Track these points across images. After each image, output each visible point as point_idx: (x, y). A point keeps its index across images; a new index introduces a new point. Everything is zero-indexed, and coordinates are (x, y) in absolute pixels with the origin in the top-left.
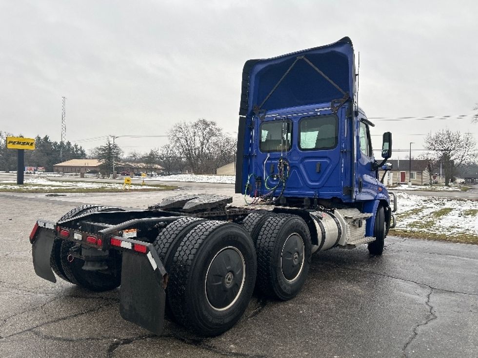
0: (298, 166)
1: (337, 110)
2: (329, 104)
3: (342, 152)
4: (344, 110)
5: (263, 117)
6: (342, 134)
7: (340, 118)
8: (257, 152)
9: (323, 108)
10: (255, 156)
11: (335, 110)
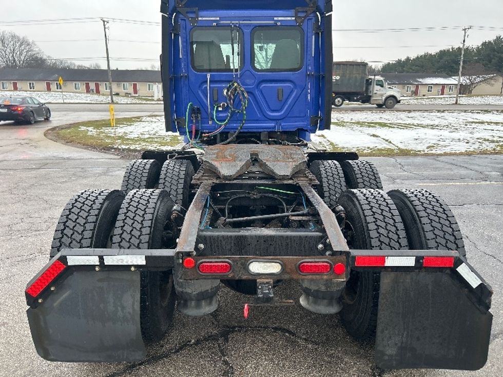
0: (253, 92)
1: (303, 22)
2: (292, 12)
3: (309, 75)
4: (310, 22)
5: (195, 20)
6: (309, 53)
7: (306, 32)
8: (188, 70)
9: (284, 17)
10: (186, 76)
11: (299, 21)
